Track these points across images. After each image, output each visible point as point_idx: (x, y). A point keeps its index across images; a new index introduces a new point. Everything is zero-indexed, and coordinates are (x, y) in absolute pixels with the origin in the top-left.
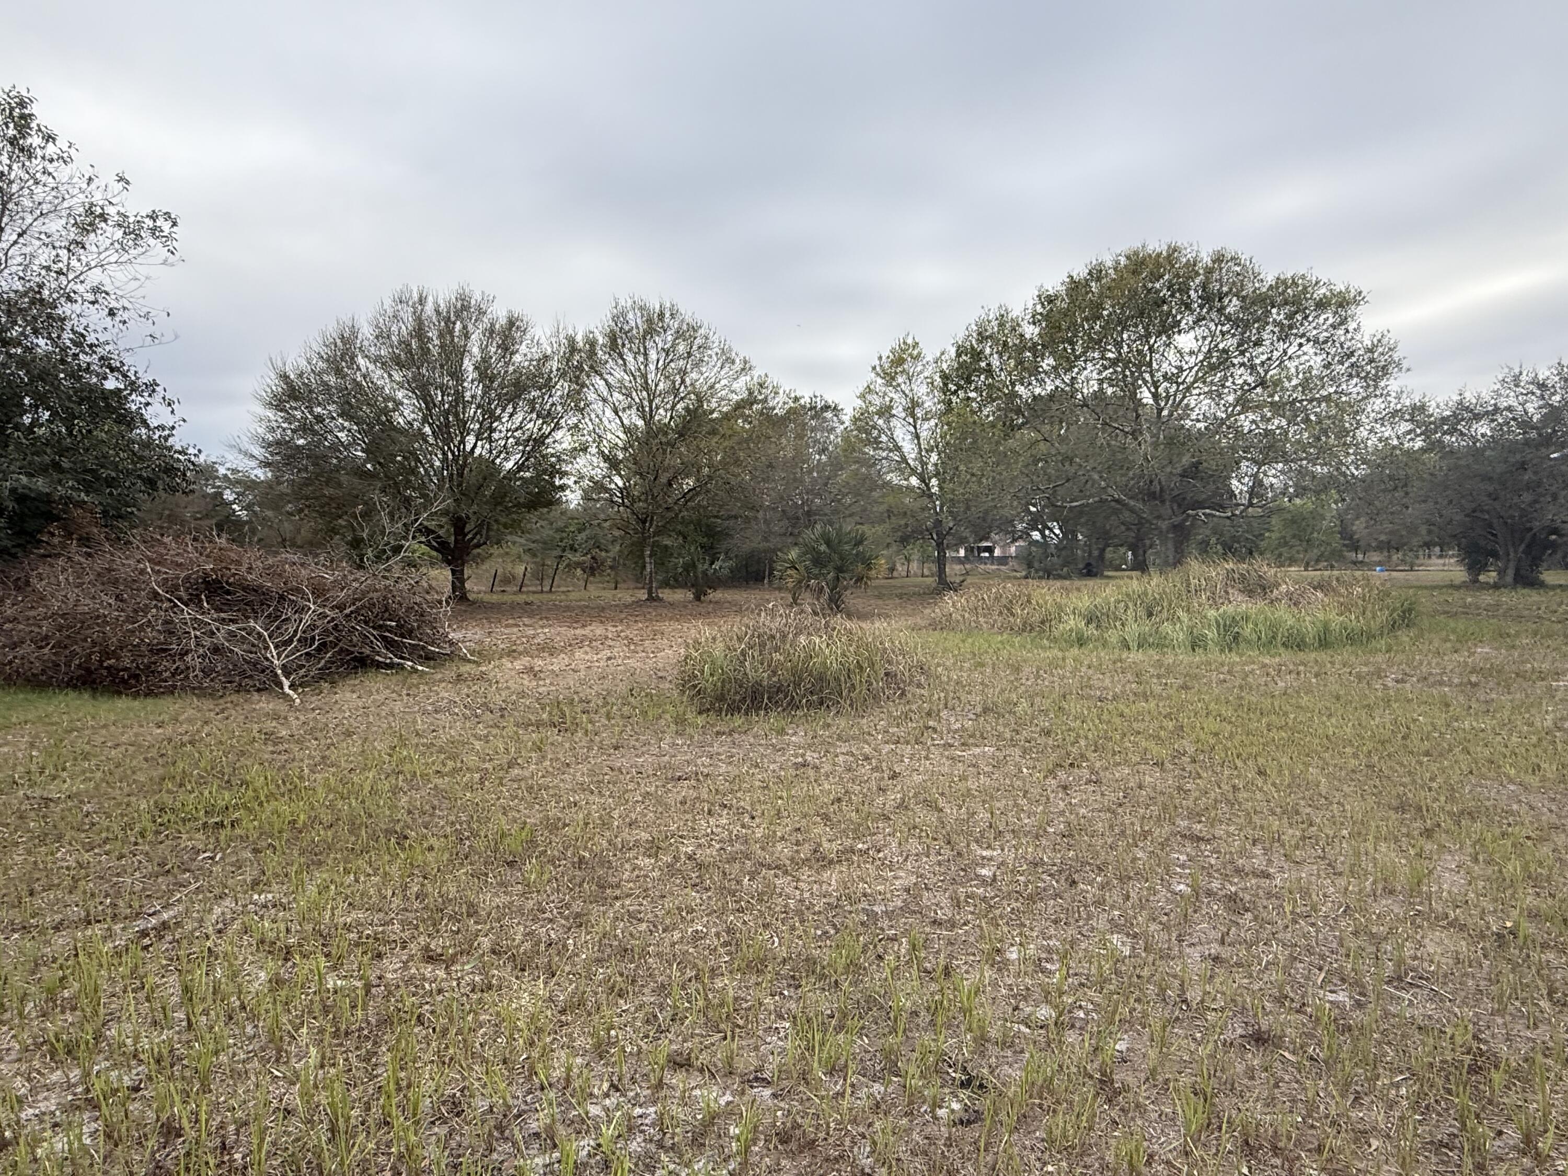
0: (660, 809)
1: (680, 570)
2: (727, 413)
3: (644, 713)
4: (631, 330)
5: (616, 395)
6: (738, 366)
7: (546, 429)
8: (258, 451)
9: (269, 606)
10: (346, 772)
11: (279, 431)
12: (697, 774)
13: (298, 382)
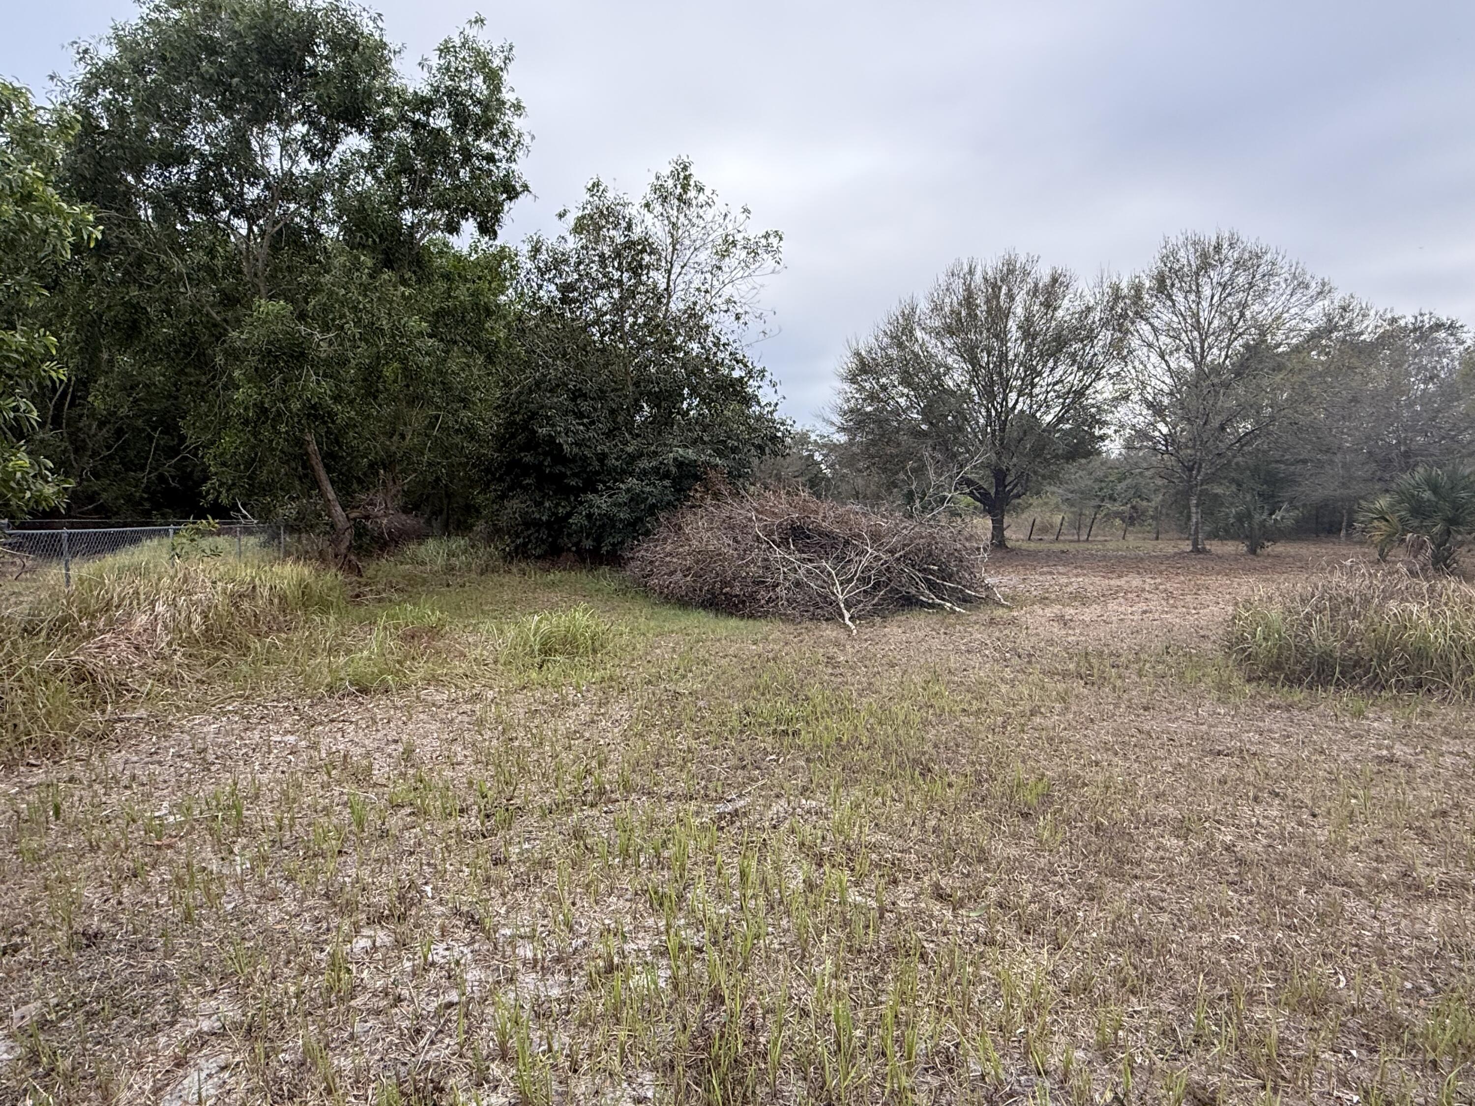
0: (1194, 785)
1: (1232, 520)
2: (1297, 346)
3: (1181, 675)
4: (1181, 268)
5: (1163, 338)
6: (1314, 289)
7: (1087, 381)
8: (838, 420)
9: (837, 549)
10: (886, 700)
11: (853, 401)
12: (1241, 751)
13: (868, 359)
